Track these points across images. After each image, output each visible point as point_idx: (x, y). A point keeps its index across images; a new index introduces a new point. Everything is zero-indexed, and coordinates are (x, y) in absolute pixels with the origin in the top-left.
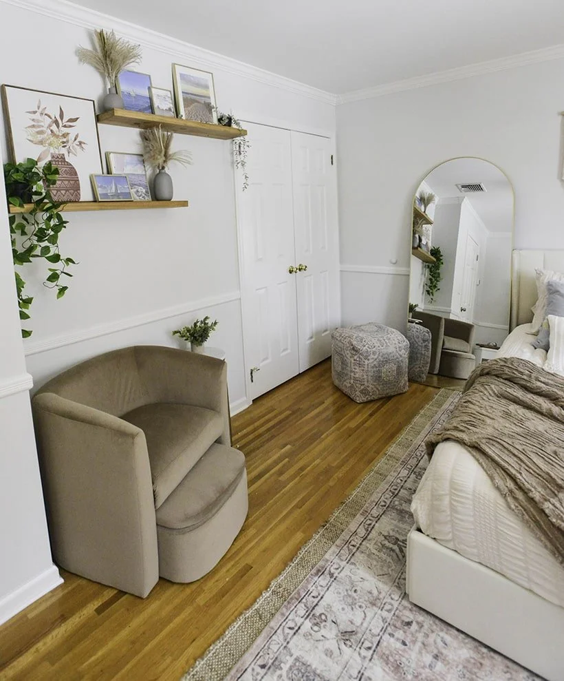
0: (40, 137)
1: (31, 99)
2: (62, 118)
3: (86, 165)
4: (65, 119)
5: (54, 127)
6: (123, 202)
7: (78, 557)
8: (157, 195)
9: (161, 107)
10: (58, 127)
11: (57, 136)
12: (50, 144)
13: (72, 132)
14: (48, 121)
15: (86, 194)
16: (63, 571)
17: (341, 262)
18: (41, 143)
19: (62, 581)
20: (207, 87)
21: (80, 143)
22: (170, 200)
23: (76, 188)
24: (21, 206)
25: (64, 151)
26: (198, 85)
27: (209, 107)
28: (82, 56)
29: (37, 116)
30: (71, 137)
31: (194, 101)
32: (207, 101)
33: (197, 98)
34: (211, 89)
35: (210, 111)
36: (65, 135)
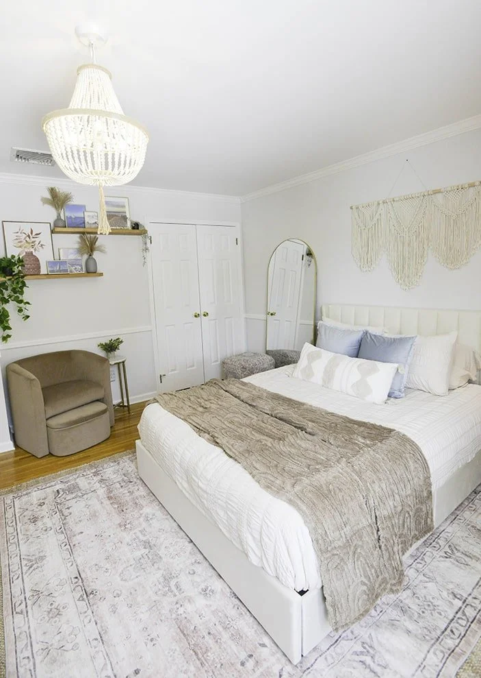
0: (20, 244)
1: (15, 227)
2: (32, 234)
3: (44, 257)
4: (34, 234)
5: (28, 239)
6: (64, 274)
7: (19, 443)
8: (91, 271)
9: (90, 222)
10: (29, 238)
11: (29, 243)
12: (25, 247)
13: (37, 240)
14: (24, 236)
15: (43, 271)
16: (16, 445)
17: (246, 312)
18: (20, 247)
19: (14, 449)
20: (124, 206)
21: (42, 245)
22: (95, 273)
23: (39, 267)
24: (5, 277)
25: (32, 250)
26: (118, 206)
27: (125, 218)
28: (45, 201)
29: (19, 234)
30: (37, 243)
31: (113, 216)
32: (124, 214)
33: (116, 214)
34: (127, 207)
35: (126, 221)
36: (33, 242)
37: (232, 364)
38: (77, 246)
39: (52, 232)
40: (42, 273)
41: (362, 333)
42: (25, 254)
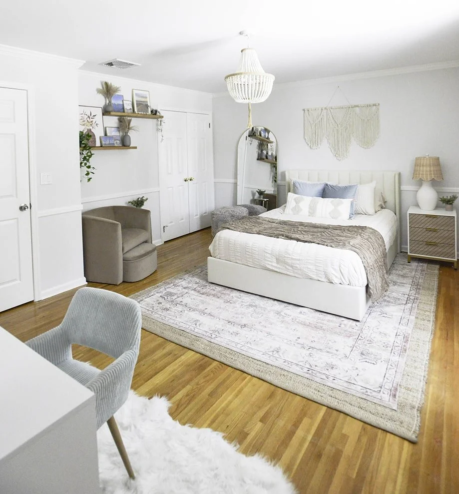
0: (84, 123)
1: (81, 110)
2: (91, 115)
4: (92, 116)
5: (88, 119)
6: (112, 147)
8: (124, 144)
9: (127, 108)
11: (89, 122)
12: (87, 125)
13: (94, 120)
14: (86, 117)
15: (98, 144)
17: (215, 177)
18: (84, 125)
20: (146, 98)
21: (97, 124)
22: (129, 146)
23: (95, 141)
25: (91, 128)
26: (143, 97)
27: (147, 106)
28: (99, 91)
29: (83, 115)
30: (94, 122)
31: (140, 104)
32: (146, 103)
33: (142, 103)
34: (148, 98)
35: (148, 108)
36: (92, 122)
37: (222, 214)
38: (116, 125)
39: (103, 115)
40: (97, 146)
41: (323, 185)
42: (86, 130)
